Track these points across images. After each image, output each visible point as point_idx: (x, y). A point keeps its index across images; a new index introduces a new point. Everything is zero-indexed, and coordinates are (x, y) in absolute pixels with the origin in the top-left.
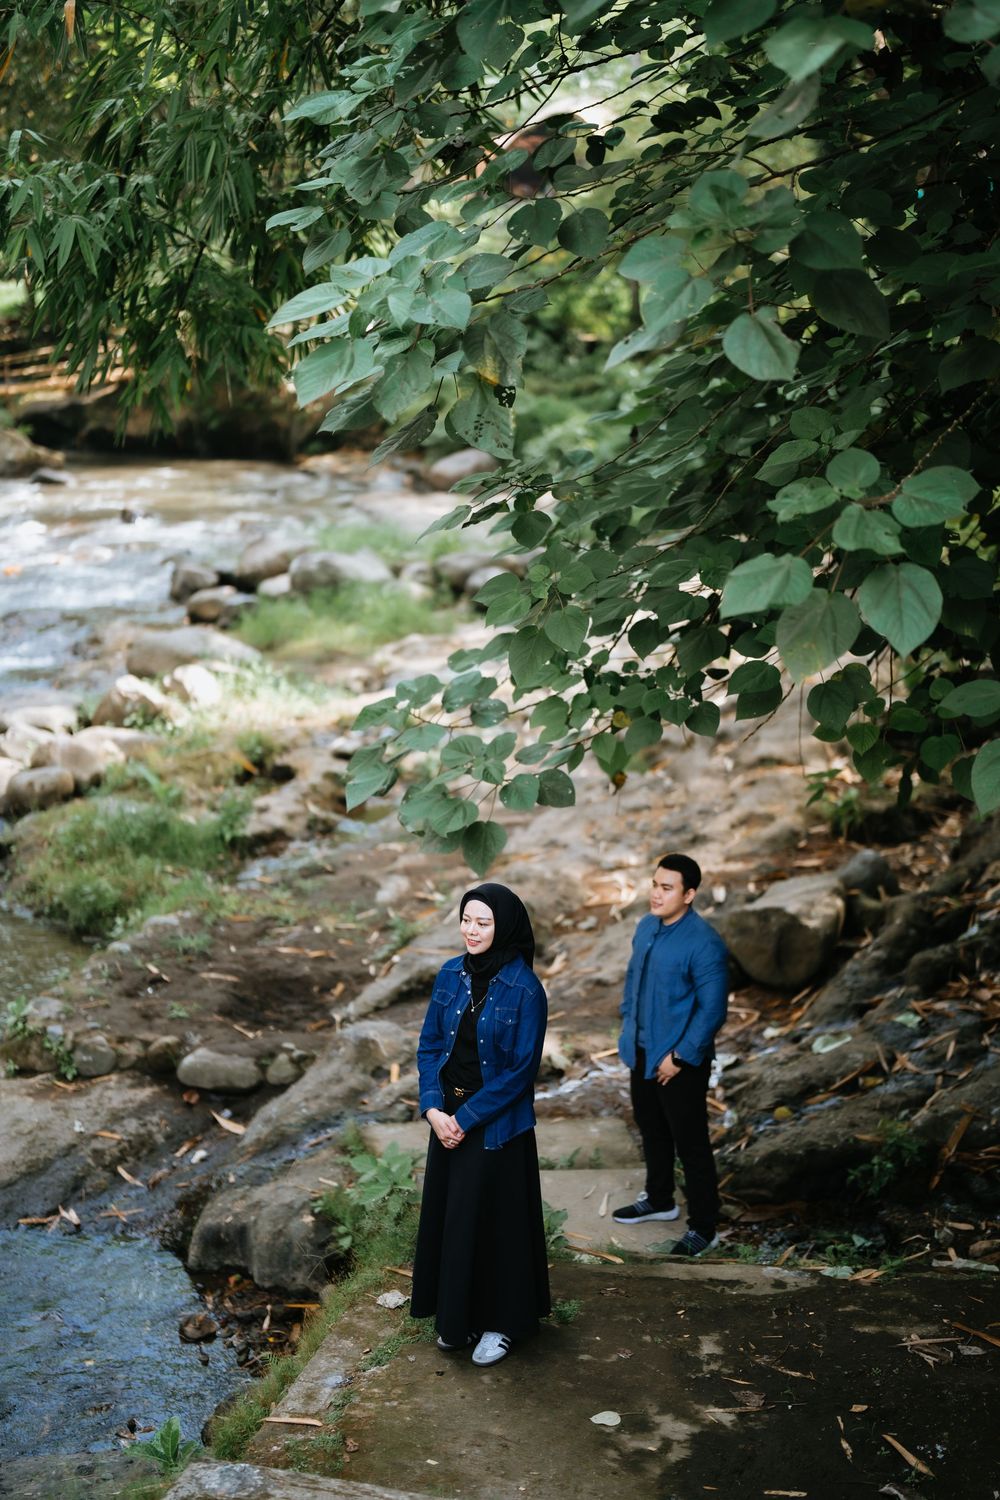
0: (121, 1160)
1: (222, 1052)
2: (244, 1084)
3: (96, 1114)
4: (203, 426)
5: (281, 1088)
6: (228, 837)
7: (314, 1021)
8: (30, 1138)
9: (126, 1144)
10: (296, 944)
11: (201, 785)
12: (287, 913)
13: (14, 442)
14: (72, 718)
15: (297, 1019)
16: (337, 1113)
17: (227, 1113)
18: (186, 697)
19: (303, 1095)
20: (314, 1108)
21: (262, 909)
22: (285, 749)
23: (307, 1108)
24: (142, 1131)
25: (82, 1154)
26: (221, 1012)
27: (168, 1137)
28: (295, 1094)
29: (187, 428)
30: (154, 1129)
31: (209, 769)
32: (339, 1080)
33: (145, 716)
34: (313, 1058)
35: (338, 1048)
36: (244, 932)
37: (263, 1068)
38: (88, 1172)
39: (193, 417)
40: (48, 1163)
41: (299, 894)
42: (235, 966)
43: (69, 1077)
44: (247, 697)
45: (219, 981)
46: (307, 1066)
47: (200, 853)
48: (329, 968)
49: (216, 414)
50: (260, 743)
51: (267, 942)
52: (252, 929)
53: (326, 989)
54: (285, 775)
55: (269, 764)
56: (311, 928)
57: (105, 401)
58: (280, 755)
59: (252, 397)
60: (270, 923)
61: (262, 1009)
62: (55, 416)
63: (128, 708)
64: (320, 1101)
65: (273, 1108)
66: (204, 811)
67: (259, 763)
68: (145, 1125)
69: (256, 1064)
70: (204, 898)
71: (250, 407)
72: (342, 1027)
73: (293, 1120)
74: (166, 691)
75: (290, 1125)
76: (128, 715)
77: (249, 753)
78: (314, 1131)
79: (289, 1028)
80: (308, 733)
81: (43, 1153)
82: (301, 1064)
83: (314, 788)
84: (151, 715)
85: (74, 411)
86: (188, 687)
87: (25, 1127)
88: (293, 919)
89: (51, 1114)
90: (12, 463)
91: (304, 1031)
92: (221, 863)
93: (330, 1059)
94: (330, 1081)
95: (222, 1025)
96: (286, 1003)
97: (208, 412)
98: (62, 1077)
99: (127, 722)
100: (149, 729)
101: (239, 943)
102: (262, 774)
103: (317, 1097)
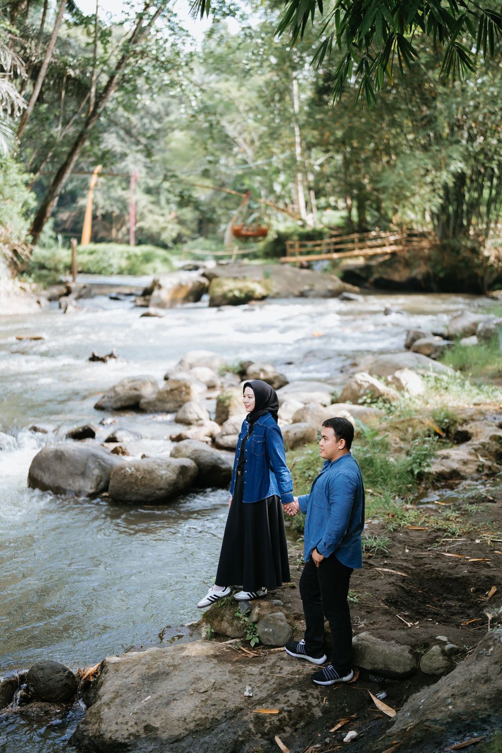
0: (279, 729)
1: (382, 638)
2: (399, 670)
3: (266, 681)
4: (436, 275)
5: (433, 678)
6: (416, 472)
7: (468, 616)
8: (204, 697)
9: (285, 714)
10: (458, 551)
11: (403, 440)
12: (454, 527)
13: (333, 280)
14: (327, 399)
15: (454, 614)
16: (484, 715)
17: (383, 695)
18: (400, 388)
19: (450, 691)
20: (460, 705)
21: (435, 522)
22: (465, 421)
23: (455, 705)
24: (303, 703)
25: (246, 718)
26: (386, 601)
27: (325, 711)
28: (444, 687)
29: (427, 277)
30: (314, 702)
31: (410, 430)
32: (488, 680)
33: (372, 398)
34: (464, 653)
35: (488, 647)
36: (418, 539)
37: (417, 657)
38: (248, 736)
39: (430, 271)
40: (216, 722)
41: (465, 514)
42: (405, 564)
43: (253, 644)
44: (443, 391)
45: (392, 575)
46: (457, 659)
47: (395, 482)
48: (485, 572)
49: (443, 269)
50: (447, 417)
51: (435, 547)
52: (424, 537)
53: (481, 590)
54: (463, 438)
55: (453, 430)
56: (473, 540)
57: (384, 264)
58: (461, 425)
59: (464, 260)
60: (439, 533)
61: (424, 603)
62: (358, 272)
63: (362, 392)
64: (466, 699)
65: (421, 698)
66: (403, 456)
67: (447, 431)
68: (306, 697)
69: (411, 652)
70: (391, 511)
71: (462, 265)
72: (492, 627)
73: (438, 716)
74: (388, 384)
75: (435, 721)
76: (360, 397)
77: (439, 422)
78: (459, 733)
79: (445, 621)
80: (482, 413)
81: (212, 713)
82: (453, 657)
83: (483, 445)
84: (376, 397)
85: (367, 268)
86: (403, 382)
87: (204, 686)
88: (458, 532)
89: (227, 677)
90: (330, 291)
91: (458, 626)
92: (409, 490)
93: (479, 657)
94: (478, 680)
95: (386, 613)
96: (445, 599)
97: (439, 268)
98: (246, 643)
99: (360, 401)
100: (374, 406)
101: (412, 547)
102: (447, 437)
103: (465, 694)
